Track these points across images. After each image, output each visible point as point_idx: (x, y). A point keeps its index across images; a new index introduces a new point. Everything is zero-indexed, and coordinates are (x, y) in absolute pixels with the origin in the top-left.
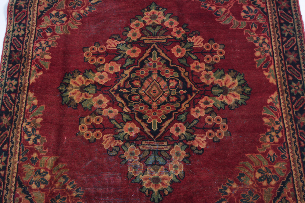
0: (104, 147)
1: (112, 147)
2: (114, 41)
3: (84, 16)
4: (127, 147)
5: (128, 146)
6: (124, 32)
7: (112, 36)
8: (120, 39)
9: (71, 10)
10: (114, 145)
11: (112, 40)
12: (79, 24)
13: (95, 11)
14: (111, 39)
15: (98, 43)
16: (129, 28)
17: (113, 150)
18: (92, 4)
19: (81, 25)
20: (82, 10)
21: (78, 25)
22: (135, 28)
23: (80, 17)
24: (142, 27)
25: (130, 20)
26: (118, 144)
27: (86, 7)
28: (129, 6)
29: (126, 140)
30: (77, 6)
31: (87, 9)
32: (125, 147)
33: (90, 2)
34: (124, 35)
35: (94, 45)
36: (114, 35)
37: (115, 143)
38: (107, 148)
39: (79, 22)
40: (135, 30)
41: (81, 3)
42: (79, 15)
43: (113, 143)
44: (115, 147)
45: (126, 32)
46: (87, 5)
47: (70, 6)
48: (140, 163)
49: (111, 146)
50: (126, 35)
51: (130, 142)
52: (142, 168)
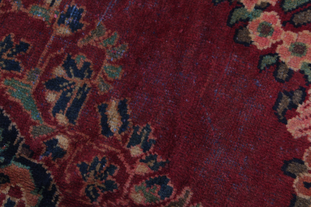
2: (298, 114)
3: (160, 169)
6: (275, 74)
7: (277, 114)
8: (298, 95)
9: (115, 201)
11: (293, 119)
12: (186, 195)
13: (156, 130)
14: (289, 121)
15: (286, 163)
16: (267, 57)
18: (120, 131)
19: (193, 190)
20: (133, 168)
21: (188, 200)
22: (275, 38)
23: (162, 182)
24: (279, 21)
25: (237, 42)
27: (127, 153)
28: (181, 31)
30: (109, 178)
31: (136, 151)
33: (112, 134)
34: (287, 79)
35: (290, 179)
36: (277, 104)
39: (179, 192)
40: (281, 42)
41: (103, 163)
42: (150, 184)
45: (278, 68)
46: (120, 148)
47: (99, 199)
50: (290, 72)
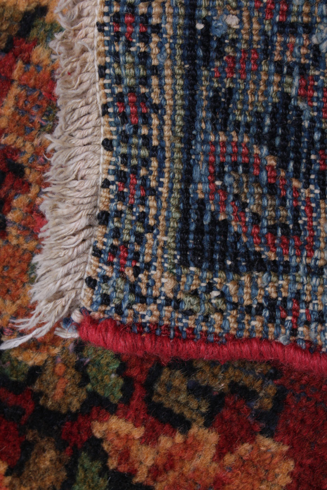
0: (290, 465)
1: (212, 437)
4: (80, 367)
5: (60, 368)
10: (191, 447)
17: (217, 402)
26: (150, 439)
29: (60, 447)
32: (92, 372)
37: (169, 463)
38: (267, 443)
43: (188, 468)
44: (184, 424)
48: (18, 151)
49: (224, 448)
51: (30, 407)
52: (15, 90)
